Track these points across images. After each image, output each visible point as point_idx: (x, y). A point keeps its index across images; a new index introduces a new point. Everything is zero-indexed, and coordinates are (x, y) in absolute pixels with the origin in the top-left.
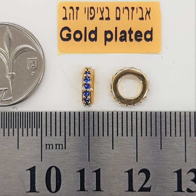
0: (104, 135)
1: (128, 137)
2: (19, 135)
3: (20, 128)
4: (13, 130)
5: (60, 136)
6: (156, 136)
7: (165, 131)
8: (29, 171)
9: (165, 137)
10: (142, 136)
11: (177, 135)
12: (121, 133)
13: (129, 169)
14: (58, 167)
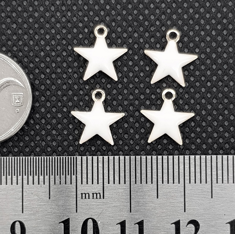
0: (148, 183)
1: (175, 184)
2: (51, 183)
3: (52, 175)
4: (43, 177)
5: (98, 183)
6: (206, 183)
7: (216, 177)
8: (63, 224)
9: (217, 184)
10: (190, 183)
11: (229, 181)
12: (167, 180)
13: (176, 221)
14: (96, 219)
